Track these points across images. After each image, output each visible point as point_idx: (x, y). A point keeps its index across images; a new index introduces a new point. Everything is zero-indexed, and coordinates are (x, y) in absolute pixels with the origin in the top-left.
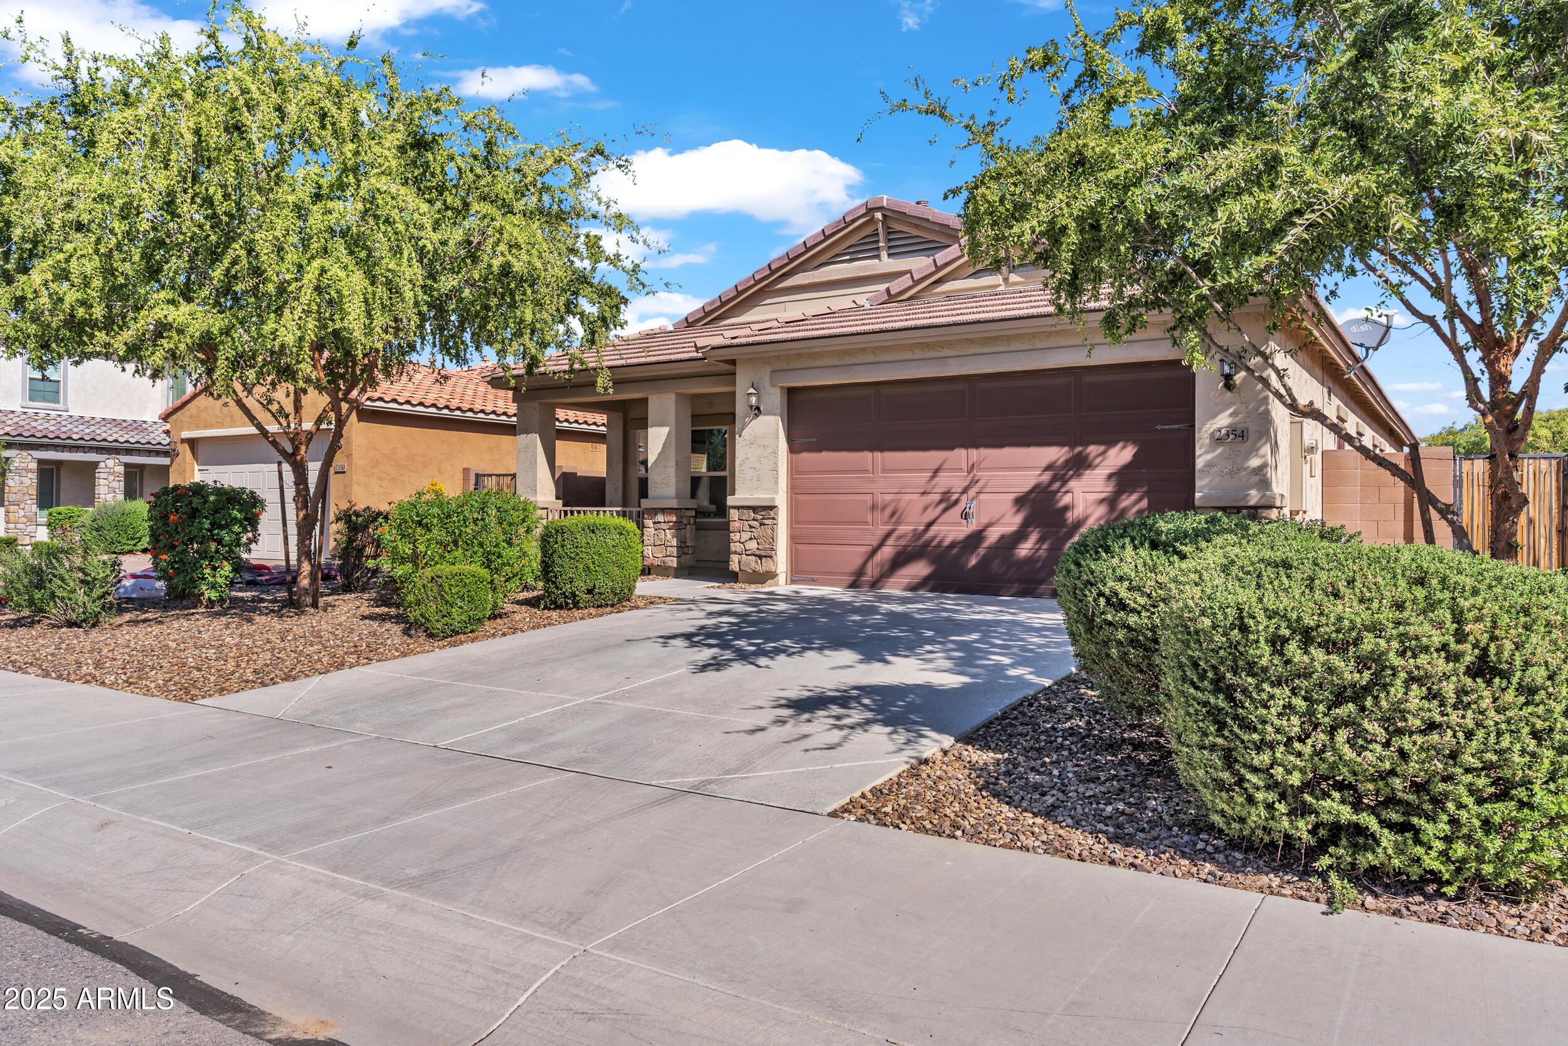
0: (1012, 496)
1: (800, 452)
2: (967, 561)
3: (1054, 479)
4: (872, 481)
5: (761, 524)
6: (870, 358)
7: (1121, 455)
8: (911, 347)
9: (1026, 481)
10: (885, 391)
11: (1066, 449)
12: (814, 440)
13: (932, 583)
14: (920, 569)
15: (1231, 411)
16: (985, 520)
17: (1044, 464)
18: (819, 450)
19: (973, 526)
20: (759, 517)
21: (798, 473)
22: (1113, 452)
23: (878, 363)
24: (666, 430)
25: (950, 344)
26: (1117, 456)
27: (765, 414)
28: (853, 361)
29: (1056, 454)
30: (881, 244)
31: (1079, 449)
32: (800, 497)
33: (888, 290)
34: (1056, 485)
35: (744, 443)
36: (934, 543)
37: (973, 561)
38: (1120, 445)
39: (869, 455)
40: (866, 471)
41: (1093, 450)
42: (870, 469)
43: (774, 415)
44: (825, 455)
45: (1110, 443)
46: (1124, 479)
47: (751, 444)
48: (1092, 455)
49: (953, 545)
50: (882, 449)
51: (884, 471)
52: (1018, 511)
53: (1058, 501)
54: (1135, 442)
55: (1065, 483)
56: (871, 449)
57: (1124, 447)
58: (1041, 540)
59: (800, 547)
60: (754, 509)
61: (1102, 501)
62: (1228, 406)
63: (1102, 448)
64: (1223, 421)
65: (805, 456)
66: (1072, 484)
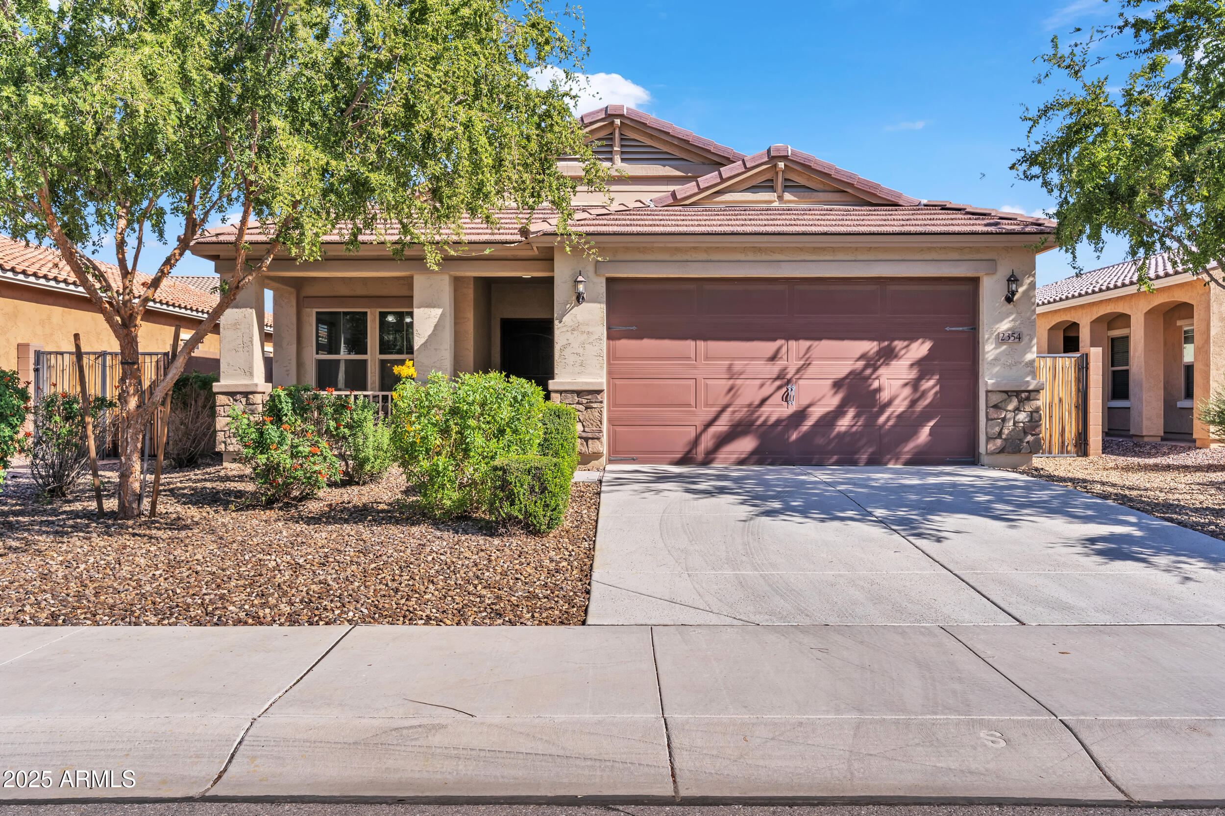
0: (830, 382)
1: (619, 339)
2: (789, 437)
3: (866, 367)
4: (695, 367)
5: (587, 408)
6: (703, 256)
7: (920, 349)
8: (744, 250)
9: (843, 369)
10: (708, 287)
11: (875, 343)
12: (634, 328)
13: (755, 457)
14: (746, 445)
15: (1011, 319)
16: (805, 402)
17: (858, 356)
18: (640, 337)
19: (793, 408)
20: (585, 401)
21: (615, 358)
22: (915, 345)
23: (711, 261)
24: (438, 312)
25: (781, 250)
26: (918, 349)
27: (588, 302)
28: (685, 258)
29: (870, 347)
30: (616, 149)
31: (886, 343)
32: (618, 382)
33: (674, 194)
34: (868, 371)
35: (565, 329)
36: (759, 423)
37: (794, 437)
38: (920, 341)
39: (692, 343)
40: (689, 358)
41: (899, 344)
42: (693, 356)
43: (600, 303)
44: (646, 342)
45: (913, 339)
46: (924, 367)
47: (573, 330)
48: (898, 349)
49: (778, 422)
50: (705, 339)
51: (707, 358)
52: (836, 393)
53: (870, 385)
54: (930, 339)
55: (876, 369)
56: (695, 338)
57: (923, 343)
58: (857, 416)
59: (618, 429)
60: (579, 393)
61: (906, 385)
62: (1008, 315)
63: (906, 343)
64: (1005, 326)
65: (624, 343)
66: (882, 371)
